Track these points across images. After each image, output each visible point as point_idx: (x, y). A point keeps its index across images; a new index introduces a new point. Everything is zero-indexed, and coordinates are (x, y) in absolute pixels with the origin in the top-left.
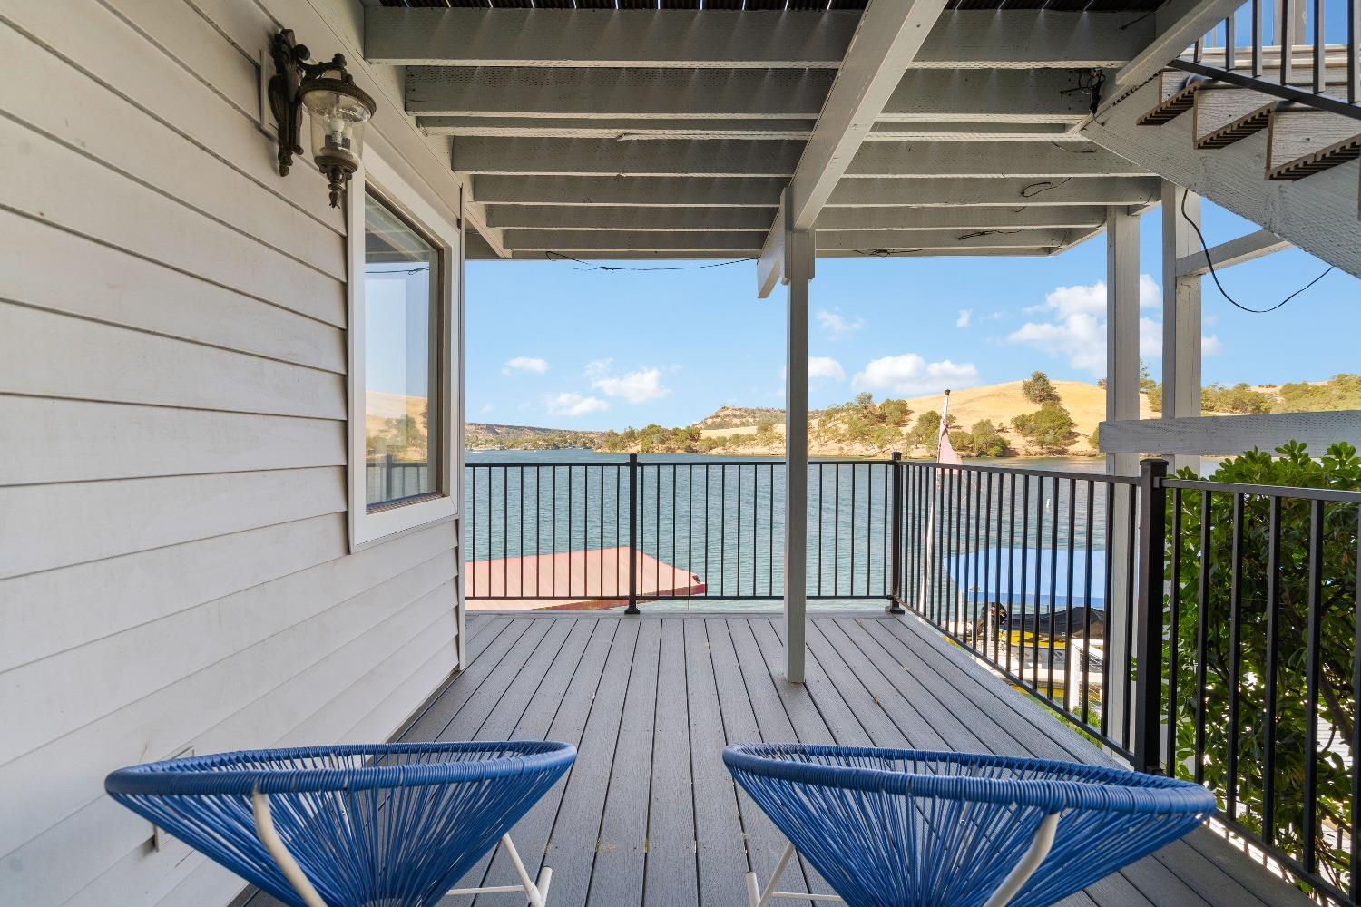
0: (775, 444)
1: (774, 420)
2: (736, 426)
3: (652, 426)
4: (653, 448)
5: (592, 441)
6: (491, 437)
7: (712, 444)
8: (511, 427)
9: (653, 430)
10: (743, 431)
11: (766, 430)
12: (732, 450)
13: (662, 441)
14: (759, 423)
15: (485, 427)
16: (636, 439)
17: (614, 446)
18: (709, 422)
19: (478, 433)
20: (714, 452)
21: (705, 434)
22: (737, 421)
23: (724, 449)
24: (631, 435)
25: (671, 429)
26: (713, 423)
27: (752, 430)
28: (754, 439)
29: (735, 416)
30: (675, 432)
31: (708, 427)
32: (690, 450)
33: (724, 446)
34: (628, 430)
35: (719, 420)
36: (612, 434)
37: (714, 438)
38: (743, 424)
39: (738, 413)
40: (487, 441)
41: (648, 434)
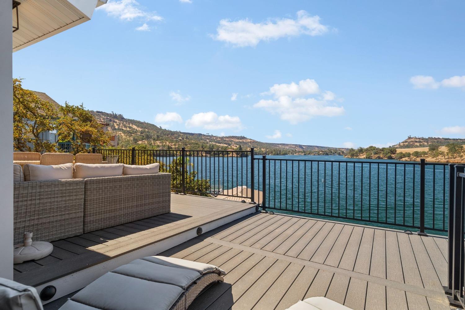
0: (439, 157)
1: (439, 144)
2: (417, 146)
3: (371, 147)
4: (372, 156)
5: (343, 152)
6: (301, 150)
7: (403, 155)
8: (308, 146)
9: (372, 148)
10: (420, 150)
11: (434, 149)
12: (414, 159)
13: (376, 153)
14: (430, 146)
15: (299, 146)
16: (363, 152)
17: (353, 155)
18: (402, 144)
19: (296, 148)
20: (404, 159)
21: (399, 151)
22: (418, 144)
23: (409, 159)
24: (361, 151)
25: (381, 148)
26: (404, 145)
27: (426, 149)
28: (427, 154)
29: (416, 142)
30: (383, 149)
31: (401, 147)
32: (390, 158)
33: (409, 157)
34: (359, 148)
35: (407, 143)
36: (352, 150)
37: (404, 152)
38: (421, 146)
39: (418, 140)
40: (299, 151)
41: (369, 150)
